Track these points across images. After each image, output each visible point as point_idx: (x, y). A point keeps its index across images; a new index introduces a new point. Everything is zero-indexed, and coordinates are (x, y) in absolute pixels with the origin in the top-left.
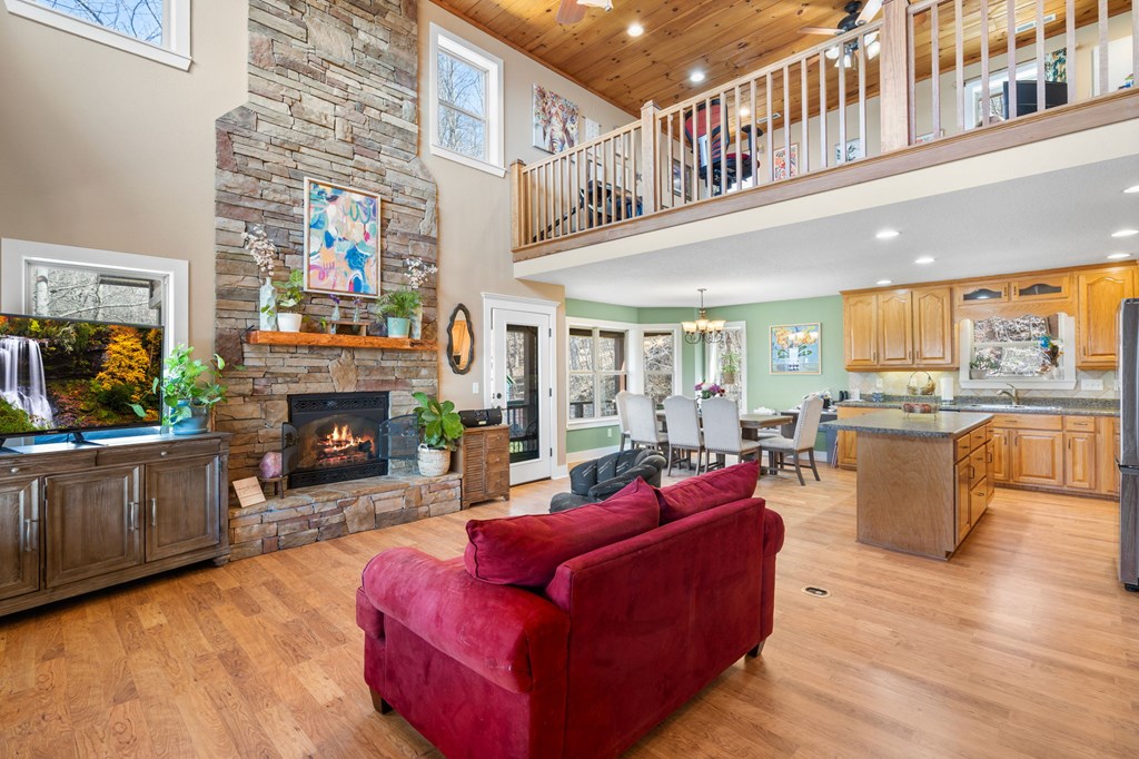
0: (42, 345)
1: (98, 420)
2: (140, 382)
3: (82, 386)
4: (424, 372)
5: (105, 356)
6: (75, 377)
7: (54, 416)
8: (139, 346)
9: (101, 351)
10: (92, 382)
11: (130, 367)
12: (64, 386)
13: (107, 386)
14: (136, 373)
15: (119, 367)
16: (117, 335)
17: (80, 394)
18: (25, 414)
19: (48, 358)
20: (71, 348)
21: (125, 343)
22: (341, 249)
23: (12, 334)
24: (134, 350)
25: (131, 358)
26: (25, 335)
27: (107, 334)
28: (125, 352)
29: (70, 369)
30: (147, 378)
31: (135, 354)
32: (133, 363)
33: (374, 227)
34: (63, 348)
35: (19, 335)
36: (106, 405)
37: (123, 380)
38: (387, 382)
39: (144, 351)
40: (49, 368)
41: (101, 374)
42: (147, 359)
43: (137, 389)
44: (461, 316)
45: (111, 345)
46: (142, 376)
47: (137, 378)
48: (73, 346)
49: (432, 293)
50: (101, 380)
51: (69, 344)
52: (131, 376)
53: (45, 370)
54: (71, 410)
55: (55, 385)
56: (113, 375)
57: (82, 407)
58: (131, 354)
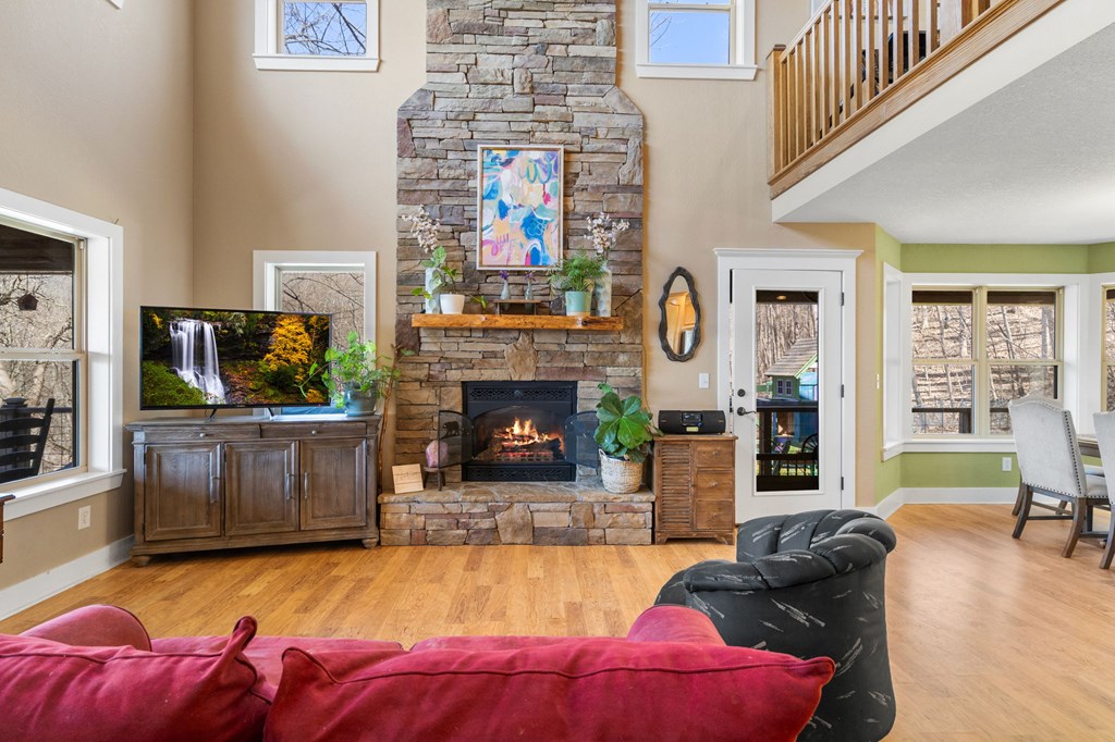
0: (216, 328)
1: (266, 398)
2: (303, 364)
3: (251, 366)
4: (622, 358)
5: (272, 339)
6: (245, 358)
7: (226, 394)
8: (302, 330)
9: (269, 334)
10: (260, 362)
11: (294, 349)
12: (235, 366)
13: (273, 367)
14: (299, 356)
15: (284, 349)
16: (282, 319)
17: (249, 374)
18: (200, 392)
19: (221, 340)
20: (241, 331)
21: (290, 327)
22: (516, 218)
23: (188, 317)
24: (298, 334)
25: (295, 341)
26: (200, 318)
27: (274, 319)
28: (289, 335)
29: (240, 351)
30: (309, 360)
31: (299, 337)
32: (297, 346)
33: (555, 186)
34: (234, 331)
35: (195, 318)
36: (273, 384)
37: (288, 361)
38: (573, 369)
39: (306, 335)
40: (222, 349)
41: (268, 356)
42: (309, 342)
43: (301, 370)
44: (680, 282)
45: (277, 329)
46: (305, 358)
47: (301, 360)
48: (244, 329)
49: (634, 257)
50: (268, 361)
51: (240, 327)
52: (295, 358)
53: (218, 351)
54: (241, 389)
55: (227, 366)
56: (279, 357)
57: (251, 386)
58: (295, 337)
